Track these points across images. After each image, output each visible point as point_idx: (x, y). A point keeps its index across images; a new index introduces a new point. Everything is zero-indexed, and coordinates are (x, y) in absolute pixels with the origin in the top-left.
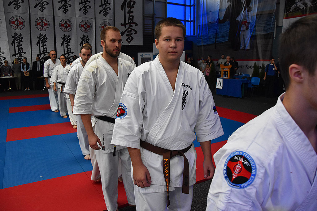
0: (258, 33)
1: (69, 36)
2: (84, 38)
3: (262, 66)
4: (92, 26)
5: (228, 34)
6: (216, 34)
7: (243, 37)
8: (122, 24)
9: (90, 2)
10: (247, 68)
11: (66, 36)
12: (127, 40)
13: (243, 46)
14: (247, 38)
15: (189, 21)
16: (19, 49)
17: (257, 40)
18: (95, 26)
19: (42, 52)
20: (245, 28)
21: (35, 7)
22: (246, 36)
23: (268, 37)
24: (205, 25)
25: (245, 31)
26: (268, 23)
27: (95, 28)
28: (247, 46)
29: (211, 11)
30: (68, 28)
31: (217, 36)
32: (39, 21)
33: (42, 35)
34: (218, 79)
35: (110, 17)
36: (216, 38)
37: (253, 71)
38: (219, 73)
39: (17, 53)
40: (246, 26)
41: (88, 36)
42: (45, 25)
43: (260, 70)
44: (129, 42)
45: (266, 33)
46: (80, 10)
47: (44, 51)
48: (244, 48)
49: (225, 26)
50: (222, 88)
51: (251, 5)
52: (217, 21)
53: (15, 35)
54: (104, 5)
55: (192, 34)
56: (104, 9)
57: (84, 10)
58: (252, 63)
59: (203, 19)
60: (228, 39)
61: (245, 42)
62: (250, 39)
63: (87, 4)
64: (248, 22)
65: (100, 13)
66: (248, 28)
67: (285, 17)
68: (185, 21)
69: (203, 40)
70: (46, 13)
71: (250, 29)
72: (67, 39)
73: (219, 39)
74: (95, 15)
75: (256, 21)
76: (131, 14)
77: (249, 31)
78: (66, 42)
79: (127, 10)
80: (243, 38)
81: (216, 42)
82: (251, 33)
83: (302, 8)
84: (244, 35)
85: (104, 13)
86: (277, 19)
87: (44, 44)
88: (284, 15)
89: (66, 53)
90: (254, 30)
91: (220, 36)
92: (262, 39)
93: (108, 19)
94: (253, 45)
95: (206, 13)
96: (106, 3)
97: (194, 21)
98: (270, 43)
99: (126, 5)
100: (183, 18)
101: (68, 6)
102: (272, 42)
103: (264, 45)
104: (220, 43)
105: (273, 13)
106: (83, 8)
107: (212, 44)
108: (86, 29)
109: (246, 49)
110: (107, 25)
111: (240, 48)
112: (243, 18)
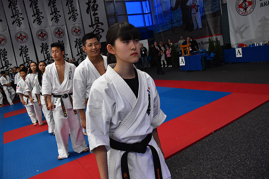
0: (207, 13)
1: (46, 44)
3: (215, 40)
4: (65, 31)
6: (171, 20)
7: (195, 19)
8: (90, 26)
9: (59, 12)
10: (203, 44)
11: (44, 44)
13: (196, 27)
14: (198, 19)
15: (146, 14)
16: (5, 62)
17: (207, 19)
18: (67, 31)
19: (25, 62)
20: (195, 11)
21: (13, 24)
22: (197, 17)
23: (215, 15)
24: (161, 14)
25: (196, 13)
27: (68, 33)
28: (199, 25)
29: (163, 2)
30: (44, 38)
31: (172, 22)
32: (19, 35)
33: (23, 47)
34: (180, 57)
35: (79, 21)
37: (209, 46)
38: (180, 52)
39: (4, 65)
40: (196, 9)
41: (62, 41)
42: (24, 38)
43: (215, 44)
45: (213, 12)
46: (52, 20)
47: (27, 60)
48: (197, 28)
49: (178, 12)
50: (185, 65)
54: (71, 12)
55: (151, 24)
56: (72, 16)
57: (55, 19)
58: (207, 39)
59: (158, 10)
61: (197, 23)
62: (201, 19)
63: (57, 13)
65: (69, 19)
68: (143, 14)
69: (161, 27)
70: (23, 28)
72: (46, 46)
74: (65, 22)
76: (96, 16)
77: (199, 12)
78: (45, 49)
80: (195, 20)
82: (201, 14)
84: (195, 17)
85: (73, 19)
87: (26, 54)
89: (46, 58)
91: (175, 21)
92: (211, 18)
93: (77, 24)
94: (205, 24)
95: (159, 4)
96: (73, 10)
97: (150, 13)
98: (219, 19)
99: (91, 9)
100: (141, 12)
101: (41, 18)
102: (221, 18)
103: (214, 22)
104: (176, 27)
106: (54, 17)
107: (170, 30)
108: (60, 35)
109: (199, 28)
110: (78, 28)
111: (194, 28)
112: (192, 3)
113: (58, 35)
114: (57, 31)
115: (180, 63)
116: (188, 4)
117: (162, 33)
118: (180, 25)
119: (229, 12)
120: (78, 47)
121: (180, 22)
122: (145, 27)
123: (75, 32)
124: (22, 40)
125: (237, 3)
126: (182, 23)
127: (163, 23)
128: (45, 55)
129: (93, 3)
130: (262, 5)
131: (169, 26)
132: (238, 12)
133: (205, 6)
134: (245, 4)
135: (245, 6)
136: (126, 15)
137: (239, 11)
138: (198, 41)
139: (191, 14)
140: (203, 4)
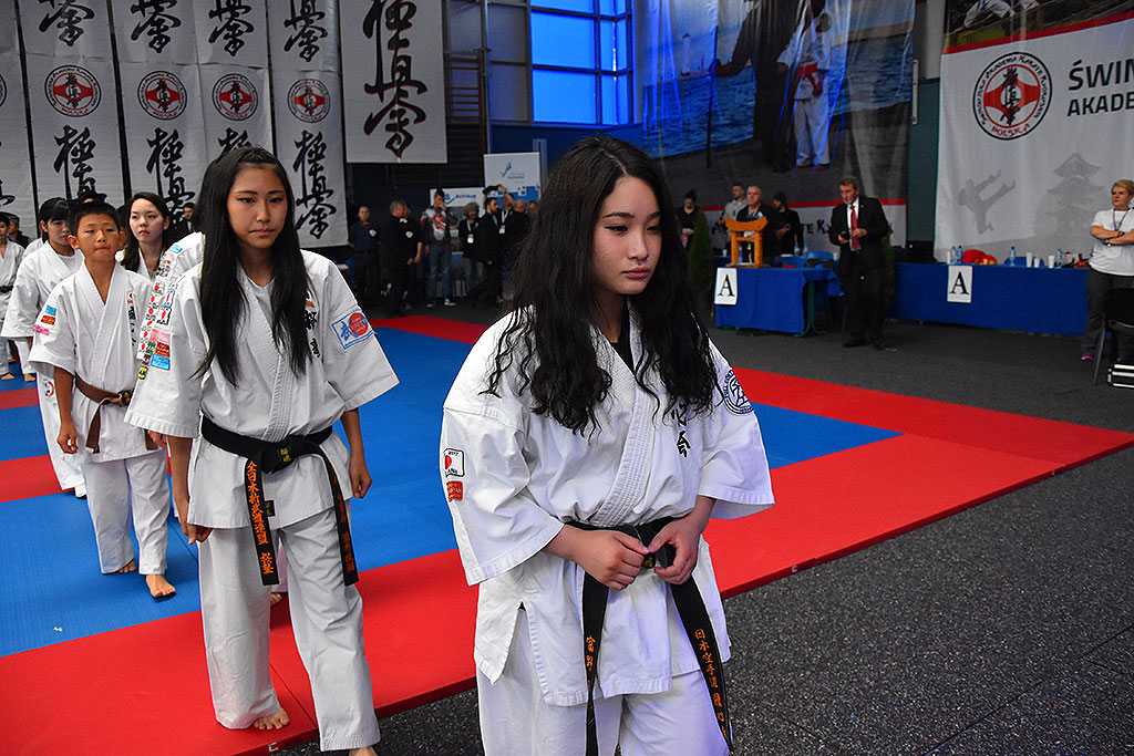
0: (856, 106)
1: (175, 135)
2: (231, 142)
4: (262, 94)
5: (750, 113)
6: (710, 114)
7: (803, 123)
8: (368, 89)
9: (248, 9)
11: (165, 134)
12: (389, 145)
13: (806, 156)
14: (817, 125)
15: (611, 74)
17: (854, 131)
18: (272, 96)
20: (810, 90)
21: (44, 26)
22: (814, 118)
23: (889, 118)
24: (670, 84)
25: (813, 101)
26: (890, 71)
27: (272, 104)
28: (818, 153)
29: (687, 35)
30: (170, 107)
31: (713, 123)
32: (62, 81)
33: (75, 132)
34: (719, 270)
35: (324, 63)
38: (725, 252)
40: (812, 80)
41: (245, 133)
42: (82, 96)
44: (398, 153)
45: (883, 105)
46: (212, 40)
48: (808, 163)
50: (734, 303)
51: (826, 10)
52: (710, 67)
54: (299, 19)
55: (624, 120)
56: (302, 34)
57: (226, 37)
59: (659, 66)
60: (755, 132)
61: (810, 140)
62: (829, 129)
63: (238, 15)
65: (287, 48)
66: (821, 92)
67: (947, 45)
68: (598, 73)
70: (87, 53)
71: (829, 94)
72: (171, 145)
73: (720, 132)
74: (269, 56)
75: (847, 65)
76: (401, 52)
77: (824, 98)
78: (165, 155)
80: (803, 127)
83: (1002, 14)
84: (806, 116)
85: (303, 48)
86: (919, 53)
87: (82, 166)
88: (943, 42)
91: (722, 121)
92: (871, 128)
93: (318, 71)
94: (842, 151)
95: (670, 40)
96: (308, 12)
97: (629, 72)
98: (901, 140)
99: (383, 19)
100: (588, 64)
101: (169, 22)
102: (908, 136)
103: (878, 147)
104: (723, 146)
105: (905, 35)
106: (222, 30)
107: (696, 152)
108: (237, 107)
109: (816, 163)
110: (316, 91)
111: (795, 162)
112: (802, 57)
114: (229, 87)
115: (718, 291)
116: (787, 58)
117: (663, 163)
118: (742, 139)
119: (947, 116)
120: (308, 167)
122: (596, 127)
123: (302, 104)
124: (75, 104)
125: (981, 84)
126: (749, 133)
127: (673, 121)
130: (1074, 108)
132: (981, 120)
133: (852, 75)
134: (1009, 94)
135: (1011, 102)
136: (527, 66)
137: (983, 116)
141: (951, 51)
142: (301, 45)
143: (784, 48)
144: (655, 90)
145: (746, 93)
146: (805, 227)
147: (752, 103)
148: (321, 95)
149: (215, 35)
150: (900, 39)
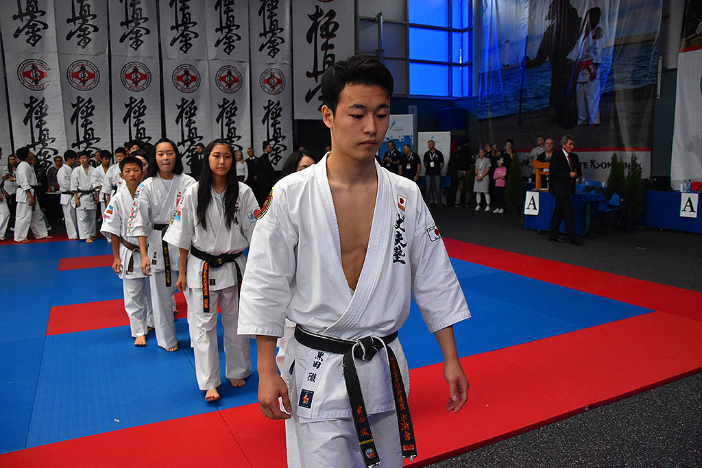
0: (619, 87)
1: (193, 102)
2: (226, 106)
3: (629, 161)
4: (245, 77)
6: (521, 92)
7: (583, 96)
8: (308, 74)
9: (238, 27)
10: (595, 167)
11: (187, 101)
13: (584, 119)
15: (458, 65)
16: (86, 133)
17: (617, 103)
18: (250, 78)
20: (588, 76)
21: (122, 40)
22: (591, 95)
23: (641, 94)
24: (496, 72)
25: (589, 83)
27: (250, 83)
28: (592, 117)
29: (508, 41)
30: (191, 86)
31: (523, 96)
32: (130, 71)
33: (136, 100)
34: (527, 192)
35: (283, 59)
36: (521, 101)
37: (609, 173)
38: (530, 179)
39: (81, 139)
40: (589, 70)
41: (234, 100)
42: (141, 79)
43: (626, 171)
46: (216, 45)
47: (139, 136)
48: (585, 123)
49: (541, 72)
50: (537, 214)
51: (600, 25)
52: (522, 62)
53: (79, 102)
54: (268, 32)
55: (466, 94)
56: (270, 41)
57: (225, 44)
58: (607, 156)
59: (489, 60)
60: (550, 103)
61: (587, 108)
62: (600, 102)
63: (232, 30)
64: (594, 62)
65: (261, 50)
66: (595, 77)
67: (683, 47)
68: (450, 64)
69: (490, 106)
70: (145, 54)
71: (601, 79)
72: (190, 108)
73: (528, 102)
74: (250, 55)
75: (613, 60)
76: (329, 52)
77: (597, 82)
78: (187, 114)
79: (321, 41)
80: (583, 100)
81: (523, 111)
82: (601, 86)
84: (585, 93)
85: (270, 50)
86: (663, 52)
87: (139, 120)
88: (681, 45)
89: (186, 138)
90: (608, 81)
91: (530, 95)
92: (628, 102)
93: (279, 64)
94: (608, 115)
95: (496, 45)
96: (274, 28)
97: (469, 64)
98: (649, 109)
99: (319, 32)
100: (444, 59)
101: (192, 35)
102: (653, 107)
103: (633, 113)
104: (530, 112)
105: (654, 40)
106: (222, 39)
107: (512, 115)
108: (229, 85)
109: (590, 123)
110: (277, 76)
111: (577, 122)
112: (583, 55)
113: (224, 84)
114: (225, 73)
115: (526, 207)
116: (573, 56)
117: (490, 121)
119: (681, 91)
120: (271, 122)
121: (543, 100)
122: (448, 98)
123: (269, 83)
124: (136, 83)
127: (498, 95)
128: (185, 128)
129: (327, 18)
131: (513, 106)
136: (406, 60)
138: (584, 157)
139: (575, 83)
140: (611, 61)
141: (685, 51)
142: (268, 48)
143: (571, 49)
144: (486, 76)
145: (546, 78)
146: (583, 164)
147: (549, 85)
148: (279, 78)
149: (218, 42)
150: (650, 43)
